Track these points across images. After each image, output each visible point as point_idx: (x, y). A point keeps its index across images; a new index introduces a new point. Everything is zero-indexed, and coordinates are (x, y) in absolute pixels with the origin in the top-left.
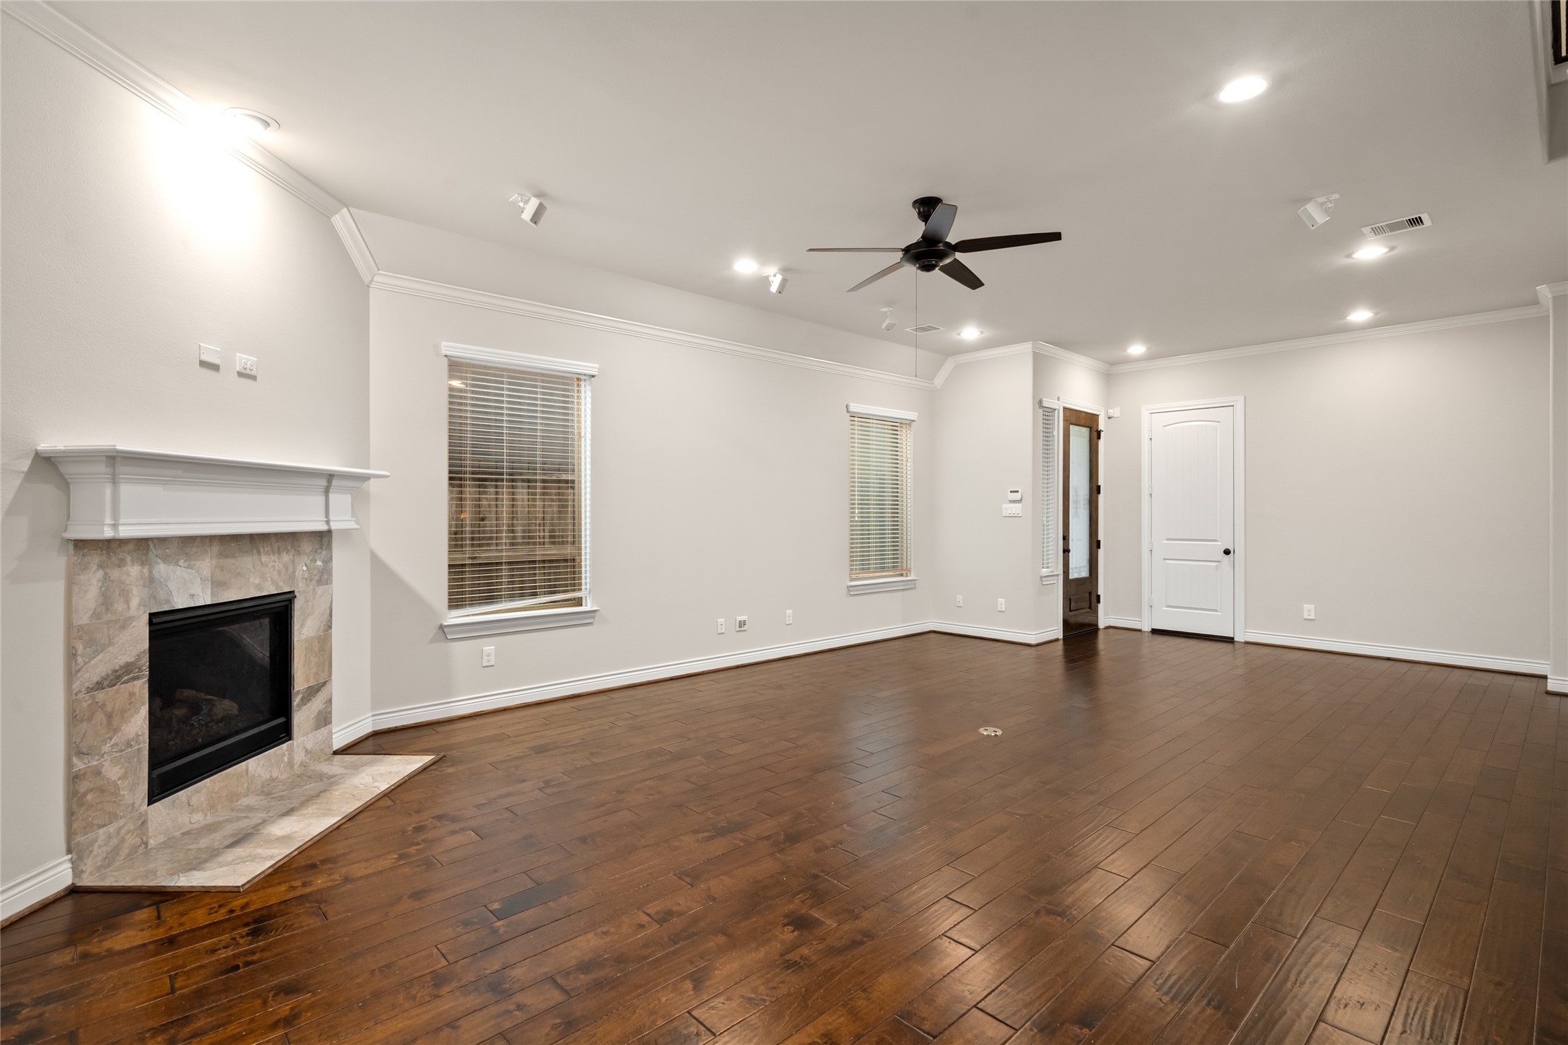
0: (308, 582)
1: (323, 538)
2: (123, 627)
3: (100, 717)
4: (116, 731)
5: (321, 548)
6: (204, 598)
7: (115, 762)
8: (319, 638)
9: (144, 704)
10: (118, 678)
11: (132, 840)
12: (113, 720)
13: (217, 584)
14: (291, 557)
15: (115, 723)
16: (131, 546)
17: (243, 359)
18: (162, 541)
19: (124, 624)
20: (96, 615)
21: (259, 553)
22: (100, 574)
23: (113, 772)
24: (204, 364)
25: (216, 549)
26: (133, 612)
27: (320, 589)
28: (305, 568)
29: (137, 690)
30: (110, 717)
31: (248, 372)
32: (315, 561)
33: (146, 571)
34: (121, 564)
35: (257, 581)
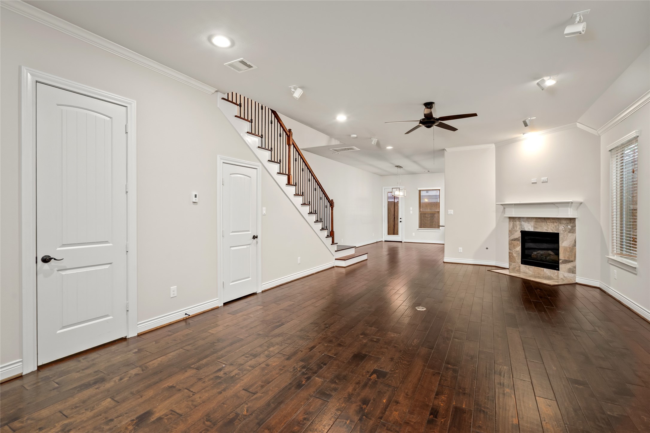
0: (564, 231)
1: (572, 220)
2: (516, 232)
3: (512, 245)
4: (515, 248)
5: (570, 223)
6: (532, 230)
7: (515, 253)
8: (570, 248)
9: (520, 246)
10: (515, 240)
11: (517, 268)
12: (514, 247)
13: (535, 227)
14: (558, 224)
15: (515, 247)
16: (517, 218)
17: (544, 179)
18: (523, 218)
19: (516, 231)
20: (512, 229)
21: (547, 222)
22: (512, 222)
23: (515, 255)
24: (533, 183)
25: (534, 220)
26: (517, 230)
27: (570, 234)
28: (563, 227)
29: (518, 243)
30: (514, 246)
31: (544, 181)
32: (568, 226)
33: (520, 223)
34: (516, 221)
35: (546, 228)
